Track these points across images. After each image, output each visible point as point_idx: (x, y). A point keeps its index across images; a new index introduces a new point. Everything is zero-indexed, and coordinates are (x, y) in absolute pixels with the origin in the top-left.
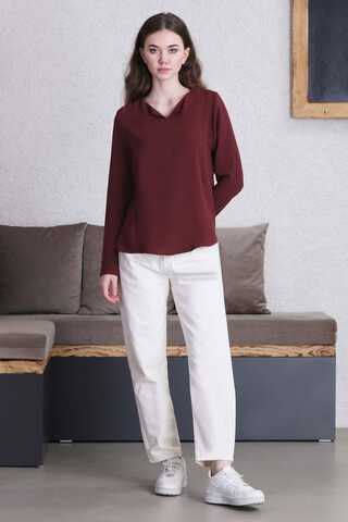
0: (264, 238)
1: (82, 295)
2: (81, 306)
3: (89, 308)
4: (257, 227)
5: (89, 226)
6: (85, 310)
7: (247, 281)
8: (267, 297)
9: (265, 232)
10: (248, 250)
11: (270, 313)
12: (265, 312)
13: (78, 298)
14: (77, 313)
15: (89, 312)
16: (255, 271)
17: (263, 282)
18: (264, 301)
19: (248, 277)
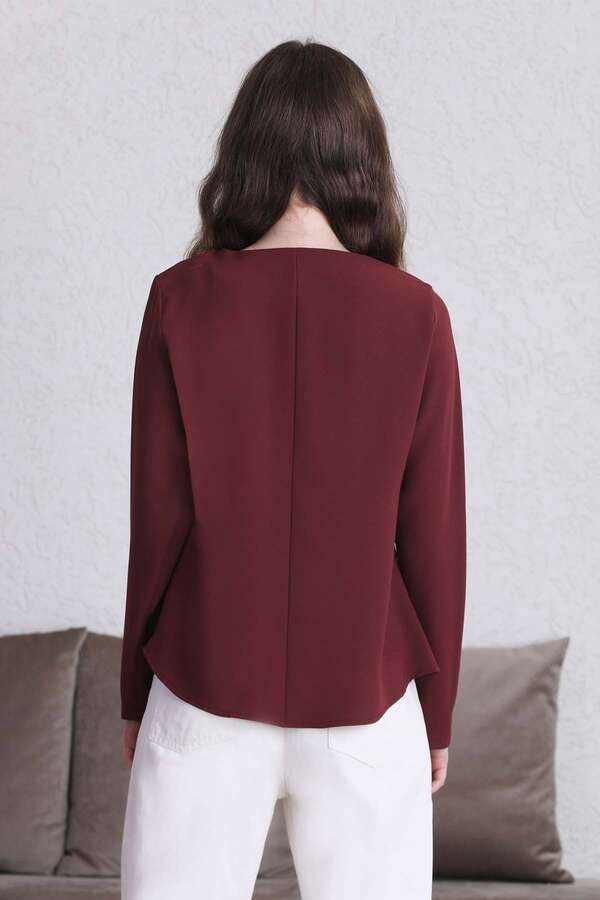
0: (555, 678)
1: (68, 820)
2: (67, 853)
3: (87, 859)
4: (538, 648)
5: (91, 635)
6: (77, 864)
7: (513, 793)
8: (564, 836)
9: (559, 662)
10: (513, 708)
11: (570, 881)
12: (559, 878)
13: (59, 831)
14: (55, 872)
15: (86, 869)
16: (533, 765)
17: (551, 795)
18: (554, 846)
19: (516, 780)
